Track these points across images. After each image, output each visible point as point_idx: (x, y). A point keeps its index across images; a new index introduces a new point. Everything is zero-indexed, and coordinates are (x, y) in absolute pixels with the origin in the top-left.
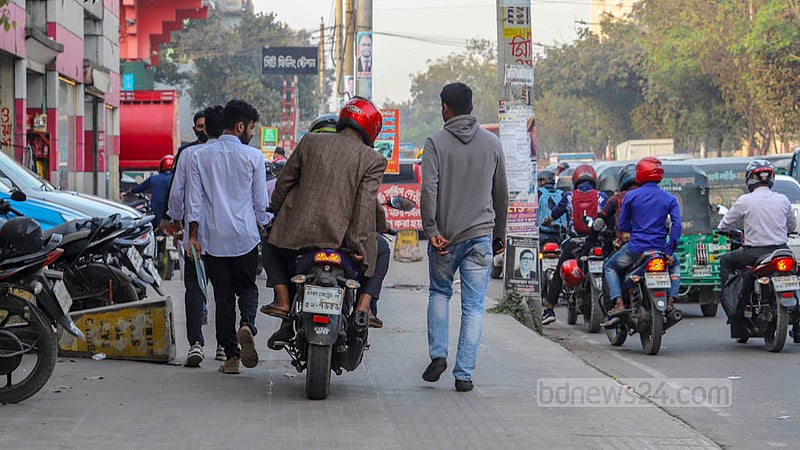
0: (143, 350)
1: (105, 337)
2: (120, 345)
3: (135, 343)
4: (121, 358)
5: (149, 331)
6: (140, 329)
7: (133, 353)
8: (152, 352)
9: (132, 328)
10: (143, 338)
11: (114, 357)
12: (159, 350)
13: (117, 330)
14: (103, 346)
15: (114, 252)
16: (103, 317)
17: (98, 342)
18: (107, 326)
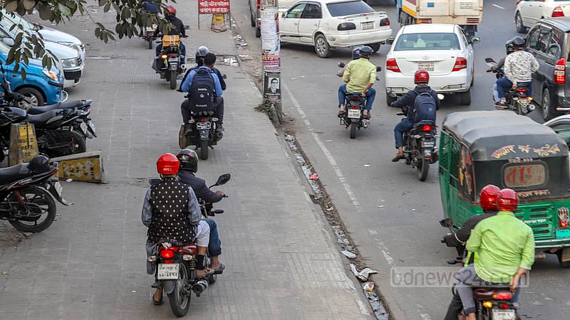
0: (89, 177)
1: (72, 171)
2: (79, 175)
3: (86, 174)
4: (79, 181)
5: (92, 169)
6: (88, 168)
7: (85, 179)
8: (93, 178)
9: (84, 167)
10: (89, 172)
11: (76, 180)
12: (97, 177)
13: (77, 168)
14: (71, 175)
15: (73, 125)
16: (70, 162)
17: (68, 174)
18: (73, 167)
